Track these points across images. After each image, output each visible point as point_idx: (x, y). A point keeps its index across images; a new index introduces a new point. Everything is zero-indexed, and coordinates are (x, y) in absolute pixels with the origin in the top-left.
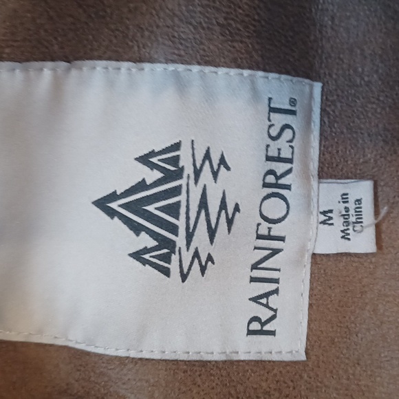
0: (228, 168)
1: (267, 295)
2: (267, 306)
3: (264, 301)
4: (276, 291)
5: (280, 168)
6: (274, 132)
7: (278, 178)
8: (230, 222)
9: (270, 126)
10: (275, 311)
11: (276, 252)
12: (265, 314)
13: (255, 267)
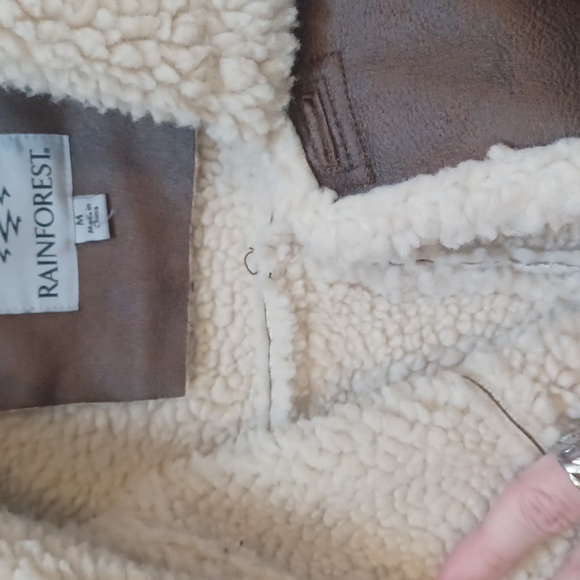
0: (8, 195)
1: (50, 272)
2: (51, 279)
3: (48, 276)
4: (56, 269)
5: (44, 192)
6: (36, 170)
7: (44, 198)
8: (16, 228)
9: (33, 167)
10: (57, 281)
11: (51, 244)
12: (50, 284)
13: (40, 255)
